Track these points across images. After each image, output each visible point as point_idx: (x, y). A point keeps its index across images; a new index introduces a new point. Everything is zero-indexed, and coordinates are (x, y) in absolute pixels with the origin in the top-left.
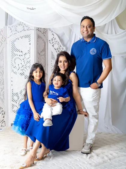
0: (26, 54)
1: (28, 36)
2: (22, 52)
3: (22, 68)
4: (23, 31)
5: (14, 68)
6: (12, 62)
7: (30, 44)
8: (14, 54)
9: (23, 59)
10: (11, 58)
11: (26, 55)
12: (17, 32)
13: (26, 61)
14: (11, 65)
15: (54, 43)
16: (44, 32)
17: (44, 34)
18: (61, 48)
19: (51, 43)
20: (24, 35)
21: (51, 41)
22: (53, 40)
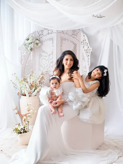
1: (52, 39)
2: (47, 53)
3: (47, 68)
4: (48, 35)
5: (41, 67)
6: (39, 61)
7: (53, 46)
8: (41, 55)
9: (48, 60)
10: (39, 58)
11: (50, 56)
12: (43, 36)
13: (50, 61)
14: (39, 64)
15: (85, 44)
16: (73, 34)
17: (73, 36)
18: (89, 49)
19: (83, 44)
20: (49, 38)
21: (82, 42)
22: (84, 41)
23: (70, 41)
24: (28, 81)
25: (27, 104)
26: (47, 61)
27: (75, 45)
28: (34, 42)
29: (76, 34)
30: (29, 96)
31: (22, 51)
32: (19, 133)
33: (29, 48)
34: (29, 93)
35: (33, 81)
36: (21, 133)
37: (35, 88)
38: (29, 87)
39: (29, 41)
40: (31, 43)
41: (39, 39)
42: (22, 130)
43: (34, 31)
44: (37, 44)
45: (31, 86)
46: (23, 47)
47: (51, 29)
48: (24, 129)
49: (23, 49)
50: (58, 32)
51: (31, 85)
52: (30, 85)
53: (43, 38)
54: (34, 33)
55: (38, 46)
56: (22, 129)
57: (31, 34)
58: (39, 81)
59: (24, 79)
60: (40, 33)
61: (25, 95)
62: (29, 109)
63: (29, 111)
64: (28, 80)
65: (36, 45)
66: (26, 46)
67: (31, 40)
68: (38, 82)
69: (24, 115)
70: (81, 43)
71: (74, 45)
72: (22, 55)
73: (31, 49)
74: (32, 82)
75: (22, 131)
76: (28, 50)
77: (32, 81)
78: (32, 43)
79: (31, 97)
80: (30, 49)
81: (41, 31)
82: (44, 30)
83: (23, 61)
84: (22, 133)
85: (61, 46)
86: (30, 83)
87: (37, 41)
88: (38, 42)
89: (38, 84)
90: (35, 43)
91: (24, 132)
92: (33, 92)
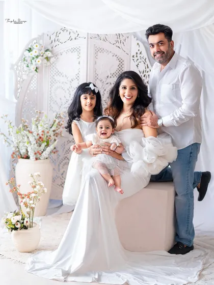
0: (72, 80)
1: (76, 50)
2: (66, 76)
4: (69, 41)
5: (54, 103)
6: (49, 93)
7: (79, 63)
8: (54, 80)
10: (50, 87)
12: (59, 43)
14: (49, 99)
15: (140, 60)
16: (117, 42)
17: (117, 44)
18: (148, 70)
19: (135, 60)
20: (70, 48)
21: (135, 56)
22: (139, 55)
23: (111, 55)
24: (33, 130)
25: (30, 175)
26: (68, 91)
27: (121, 61)
28: (42, 55)
29: (122, 41)
30: (36, 159)
31: (18, 72)
32: (12, 229)
33: (33, 67)
34: (35, 154)
35: (42, 130)
36: (16, 229)
37: (46, 144)
38: (35, 142)
39: (34, 53)
40: (37, 57)
41: (51, 49)
42: (18, 223)
43: (40, 34)
44: (48, 59)
45: (40, 140)
46: (20, 64)
47: (75, 30)
48: (22, 221)
49: (19, 68)
50: (90, 37)
51: (40, 138)
52: (37, 137)
53: (59, 48)
54: (41, 37)
55: (48, 64)
56: (18, 221)
57: (35, 39)
58: (54, 131)
59: (24, 126)
60: (53, 38)
61: (28, 158)
62: (34, 185)
63: (34, 187)
64: (33, 128)
65: (46, 61)
66: (25, 62)
67: (37, 51)
68: (51, 133)
69: (26, 195)
70: (132, 58)
71: (118, 61)
72: (17, 80)
73: (37, 68)
74: (40, 133)
75: (19, 226)
76: (30, 70)
77: (40, 129)
78: (39, 57)
79: (39, 161)
80: (35, 69)
81: (55, 34)
82: (61, 31)
83: (19, 91)
84: (18, 228)
85: (96, 63)
86: (38, 134)
87: (48, 52)
88: (49, 54)
89: (52, 135)
90: (45, 56)
91: (21, 228)
92: (42, 150)
